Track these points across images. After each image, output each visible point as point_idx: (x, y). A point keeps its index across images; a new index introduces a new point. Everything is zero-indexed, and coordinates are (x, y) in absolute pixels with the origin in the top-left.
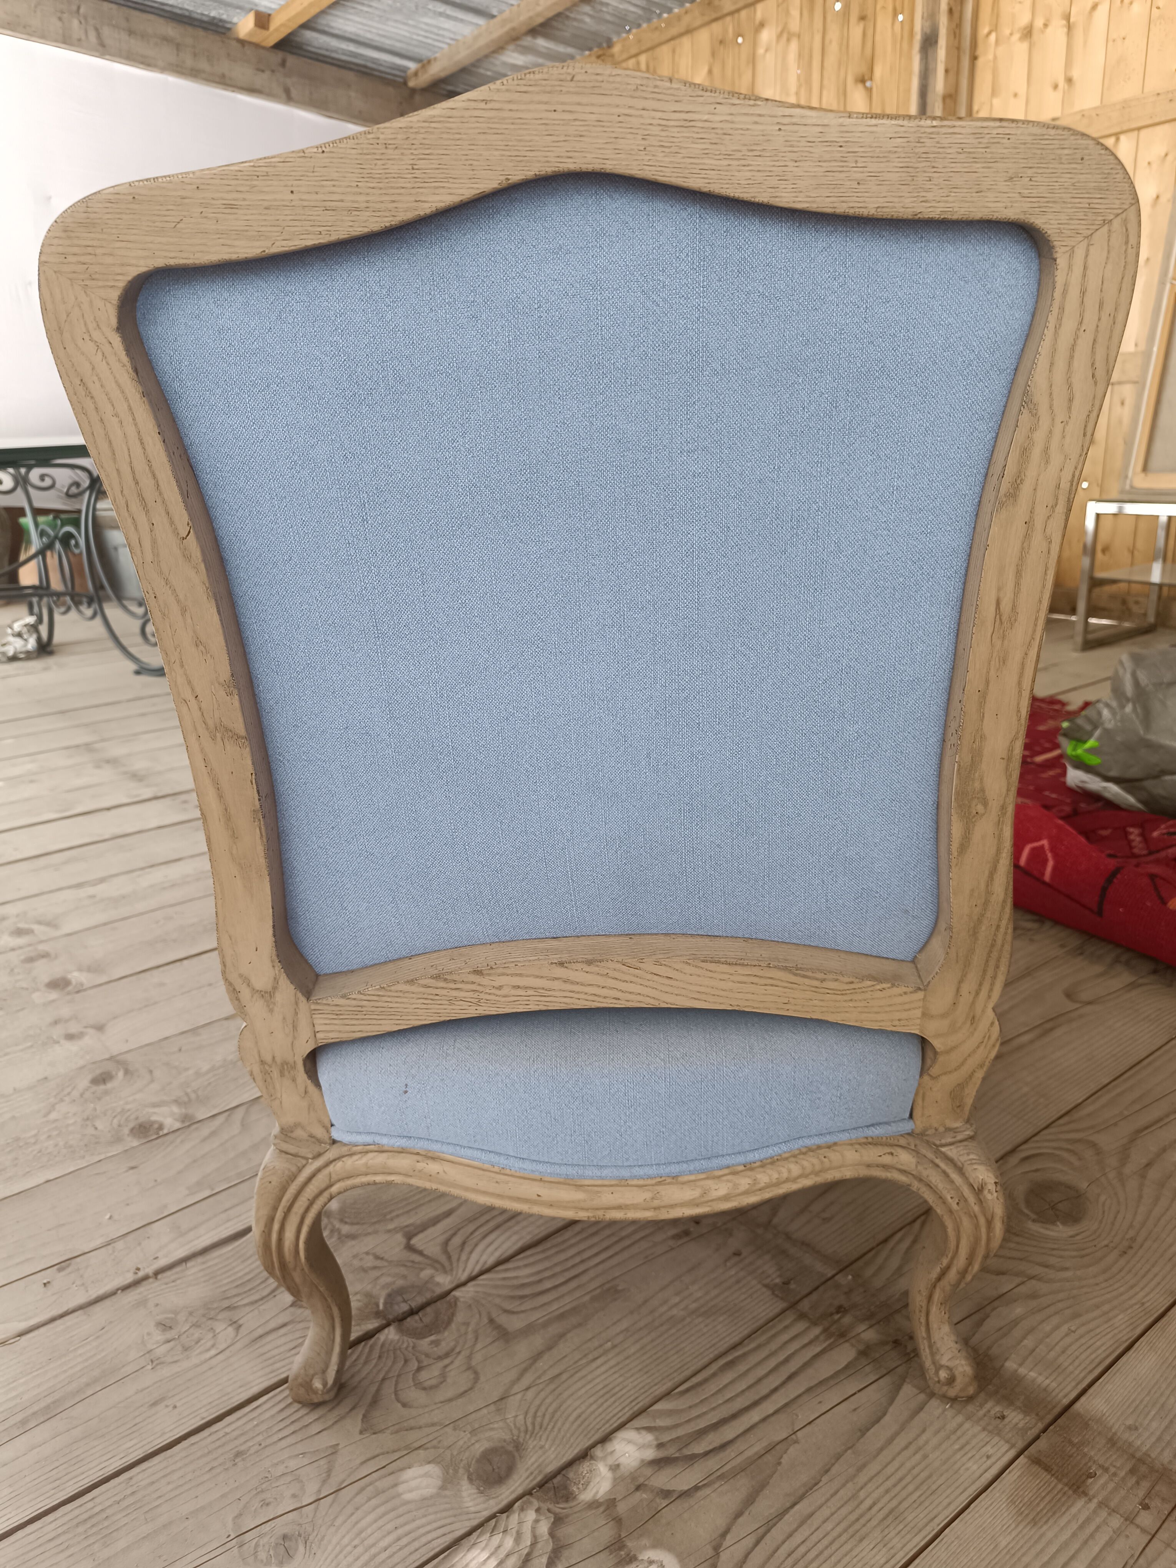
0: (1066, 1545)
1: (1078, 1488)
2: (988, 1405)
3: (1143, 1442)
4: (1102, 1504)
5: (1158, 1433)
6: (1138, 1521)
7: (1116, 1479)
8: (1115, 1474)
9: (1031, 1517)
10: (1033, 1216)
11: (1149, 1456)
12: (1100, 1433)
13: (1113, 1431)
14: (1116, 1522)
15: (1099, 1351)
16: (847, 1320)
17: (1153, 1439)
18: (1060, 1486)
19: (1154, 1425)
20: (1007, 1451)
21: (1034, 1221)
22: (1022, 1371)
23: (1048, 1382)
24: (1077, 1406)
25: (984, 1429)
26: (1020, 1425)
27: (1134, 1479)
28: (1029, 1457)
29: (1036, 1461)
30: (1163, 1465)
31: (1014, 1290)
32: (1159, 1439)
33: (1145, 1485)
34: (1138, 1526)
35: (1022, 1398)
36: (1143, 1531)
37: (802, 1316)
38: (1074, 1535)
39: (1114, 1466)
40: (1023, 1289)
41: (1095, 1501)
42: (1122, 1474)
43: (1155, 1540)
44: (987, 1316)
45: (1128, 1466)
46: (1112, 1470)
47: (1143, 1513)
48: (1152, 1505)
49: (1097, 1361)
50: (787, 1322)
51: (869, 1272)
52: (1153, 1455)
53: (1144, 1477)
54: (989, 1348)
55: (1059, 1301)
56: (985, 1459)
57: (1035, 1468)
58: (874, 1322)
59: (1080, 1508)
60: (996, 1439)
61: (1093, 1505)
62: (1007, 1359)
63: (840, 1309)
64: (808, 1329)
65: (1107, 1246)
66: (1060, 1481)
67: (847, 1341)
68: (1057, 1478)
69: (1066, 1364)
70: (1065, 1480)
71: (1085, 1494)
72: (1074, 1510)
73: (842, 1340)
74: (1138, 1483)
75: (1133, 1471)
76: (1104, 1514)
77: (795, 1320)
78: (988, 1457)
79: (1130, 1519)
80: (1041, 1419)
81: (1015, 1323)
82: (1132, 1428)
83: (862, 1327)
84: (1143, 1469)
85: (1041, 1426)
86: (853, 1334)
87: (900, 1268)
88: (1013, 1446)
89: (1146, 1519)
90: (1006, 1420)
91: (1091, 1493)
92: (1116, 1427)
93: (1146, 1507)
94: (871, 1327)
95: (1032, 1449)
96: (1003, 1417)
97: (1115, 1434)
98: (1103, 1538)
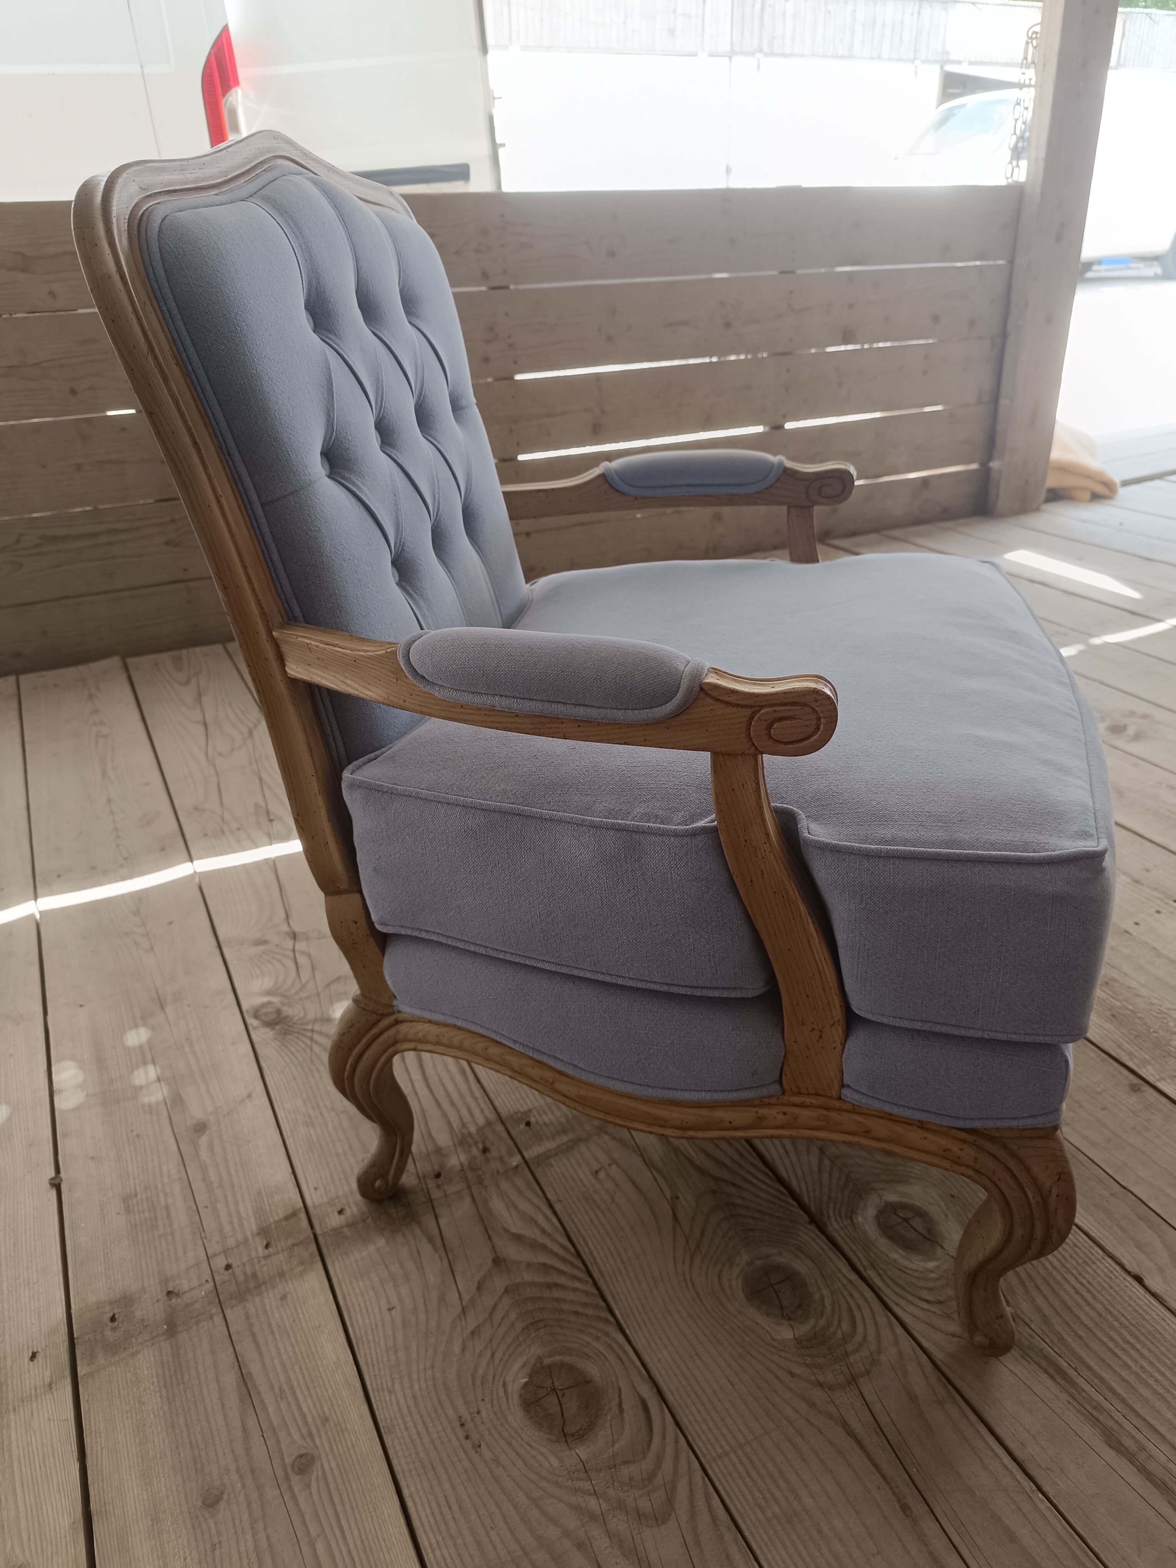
0: (236, 1203)
1: (265, 1232)
2: (355, 1210)
3: (270, 1298)
4: (246, 1240)
5: (270, 1313)
6: (222, 1257)
7: (256, 1261)
8: (259, 1262)
9: (263, 1193)
10: (547, 1361)
11: (258, 1295)
12: (292, 1269)
13: (289, 1282)
14: (231, 1242)
15: (359, 1316)
16: (475, 1151)
17: (268, 1307)
18: (271, 1220)
19: (277, 1316)
20: (312, 1199)
21: (540, 1359)
22: (372, 1248)
23: (352, 1259)
24: (320, 1265)
25: (338, 1197)
26: (327, 1220)
27: (249, 1272)
28: (299, 1210)
29: (294, 1214)
30: (247, 1300)
31: (454, 1287)
32: (265, 1312)
33: (241, 1278)
34: (219, 1253)
35: (349, 1234)
36: (215, 1255)
37: (489, 1123)
38: (238, 1212)
39: (264, 1265)
40: (453, 1296)
41: (250, 1238)
42: (257, 1267)
43: (205, 1258)
44: (436, 1250)
45: (259, 1274)
46: (263, 1262)
47: (225, 1263)
48: (226, 1273)
49: (351, 1309)
50: (487, 1112)
51: (519, 1182)
52: (257, 1299)
53: (246, 1281)
54: (404, 1236)
55: (427, 1318)
56: (316, 1186)
57: (290, 1211)
58: (465, 1167)
59: (251, 1225)
60: (325, 1200)
61: (249, 1234)
62: (388, 1243)
63: (485, 1150)
64: (476, 1124)
65: (478, 1412)
66: (276, 1222)
67: (454, 1144)
68: (278, 1221)
69: (361, 1284)
70: (273, 1226)
71: (258, 1234)
72: (253, 1221)
73: (456, 1141)
74: (245, 1274)
75: (254, 1275)
76: (240, 1237)
77: (487, 1119)
78: (316, 1189)
79: (226, 1252)
80: (324, 1235)
81: (421, 1268)
82: (284, 1298)
83: (463, 1158)
84: (252, 1284)
85: (319, 1232)
86: (459, 1150)
87: (515, 1206)
88: (315, 1207)
89: (220, 1262)
90: (336, 1214)
91: (257, 1238)
92: (290, 1285)
93: (228, 1267)
94: (462, 1165)
95: (303, 1215)
96: (340, 1212)
97: (286, 1281)
98: (227, 1229)
